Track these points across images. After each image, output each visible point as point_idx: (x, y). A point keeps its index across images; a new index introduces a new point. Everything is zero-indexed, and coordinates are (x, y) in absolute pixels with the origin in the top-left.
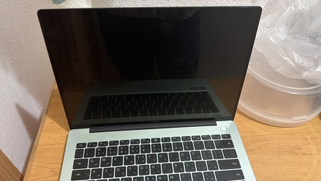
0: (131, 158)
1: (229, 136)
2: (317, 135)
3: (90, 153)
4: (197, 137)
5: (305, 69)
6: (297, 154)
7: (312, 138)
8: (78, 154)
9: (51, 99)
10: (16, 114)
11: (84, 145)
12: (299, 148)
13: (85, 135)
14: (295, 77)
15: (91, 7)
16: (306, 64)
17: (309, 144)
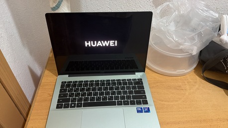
0: (89, 89)
1: (141, 79)
2: (191, 80)
3: (68, 86)
4: (124, 80)
5: (181, 44)
6: (178, 89)
7: (188, 82)
8: (62, 86)
9: (48, 61)
10: (28, 71)
11: (65, 82)
12: (180, 87)
13: (66, 78)
14: (176, 48)
15: (70, 12)
16: (180, 41)
17: (185, 85)
